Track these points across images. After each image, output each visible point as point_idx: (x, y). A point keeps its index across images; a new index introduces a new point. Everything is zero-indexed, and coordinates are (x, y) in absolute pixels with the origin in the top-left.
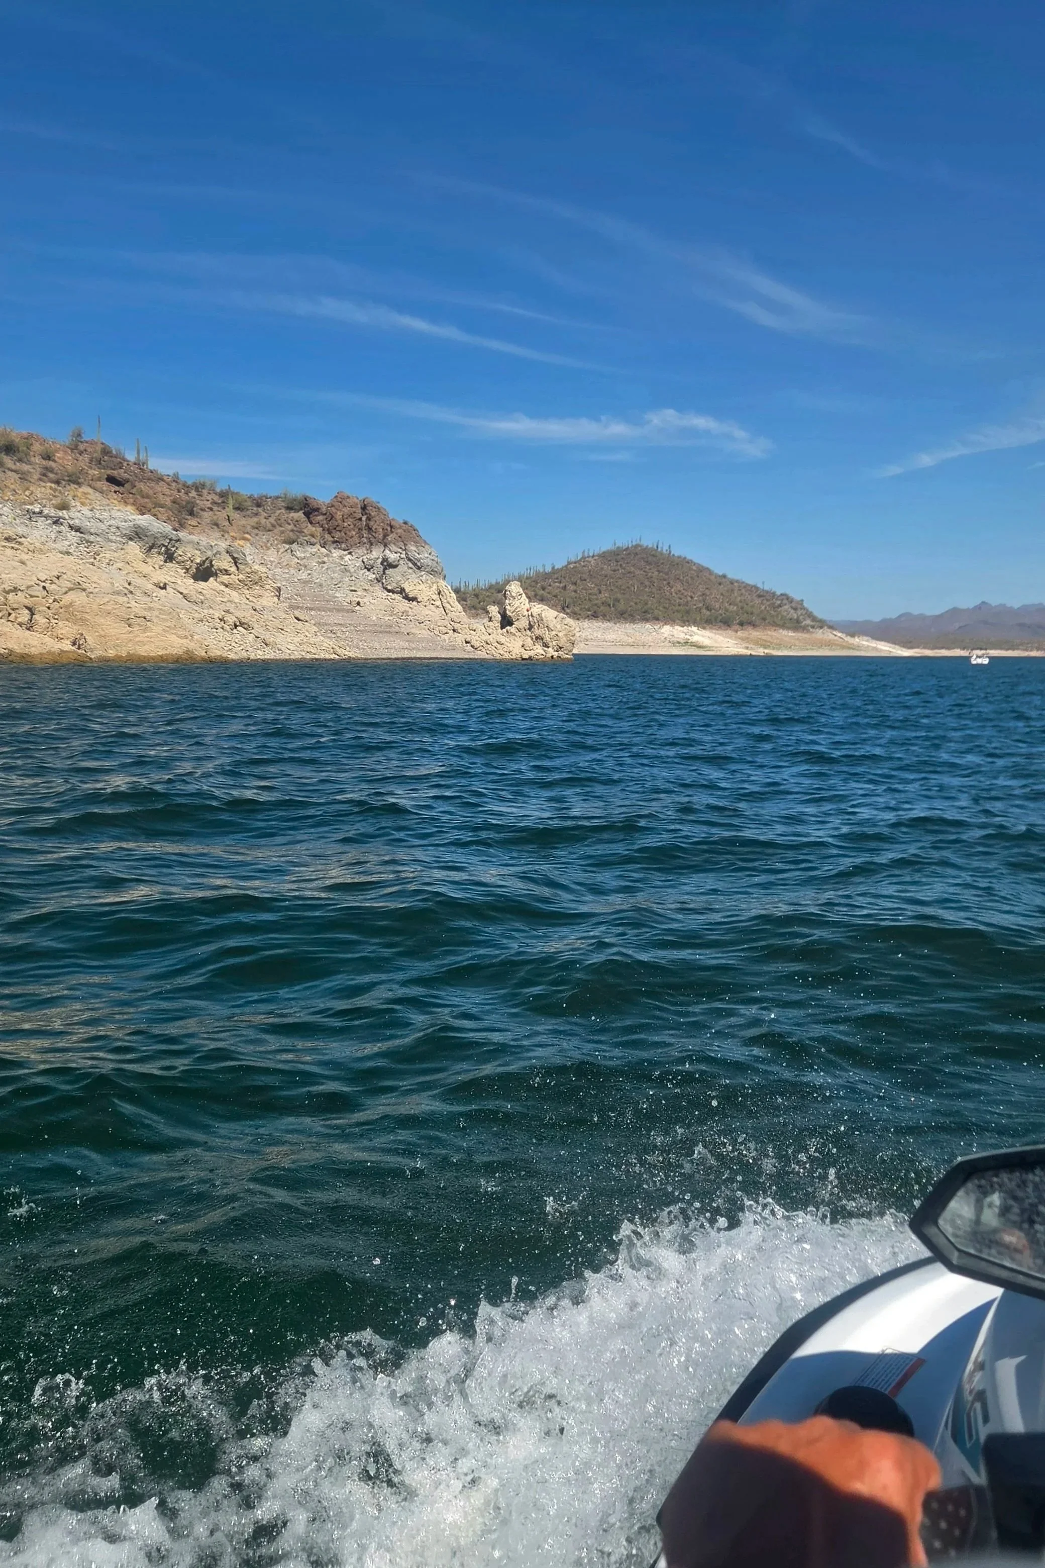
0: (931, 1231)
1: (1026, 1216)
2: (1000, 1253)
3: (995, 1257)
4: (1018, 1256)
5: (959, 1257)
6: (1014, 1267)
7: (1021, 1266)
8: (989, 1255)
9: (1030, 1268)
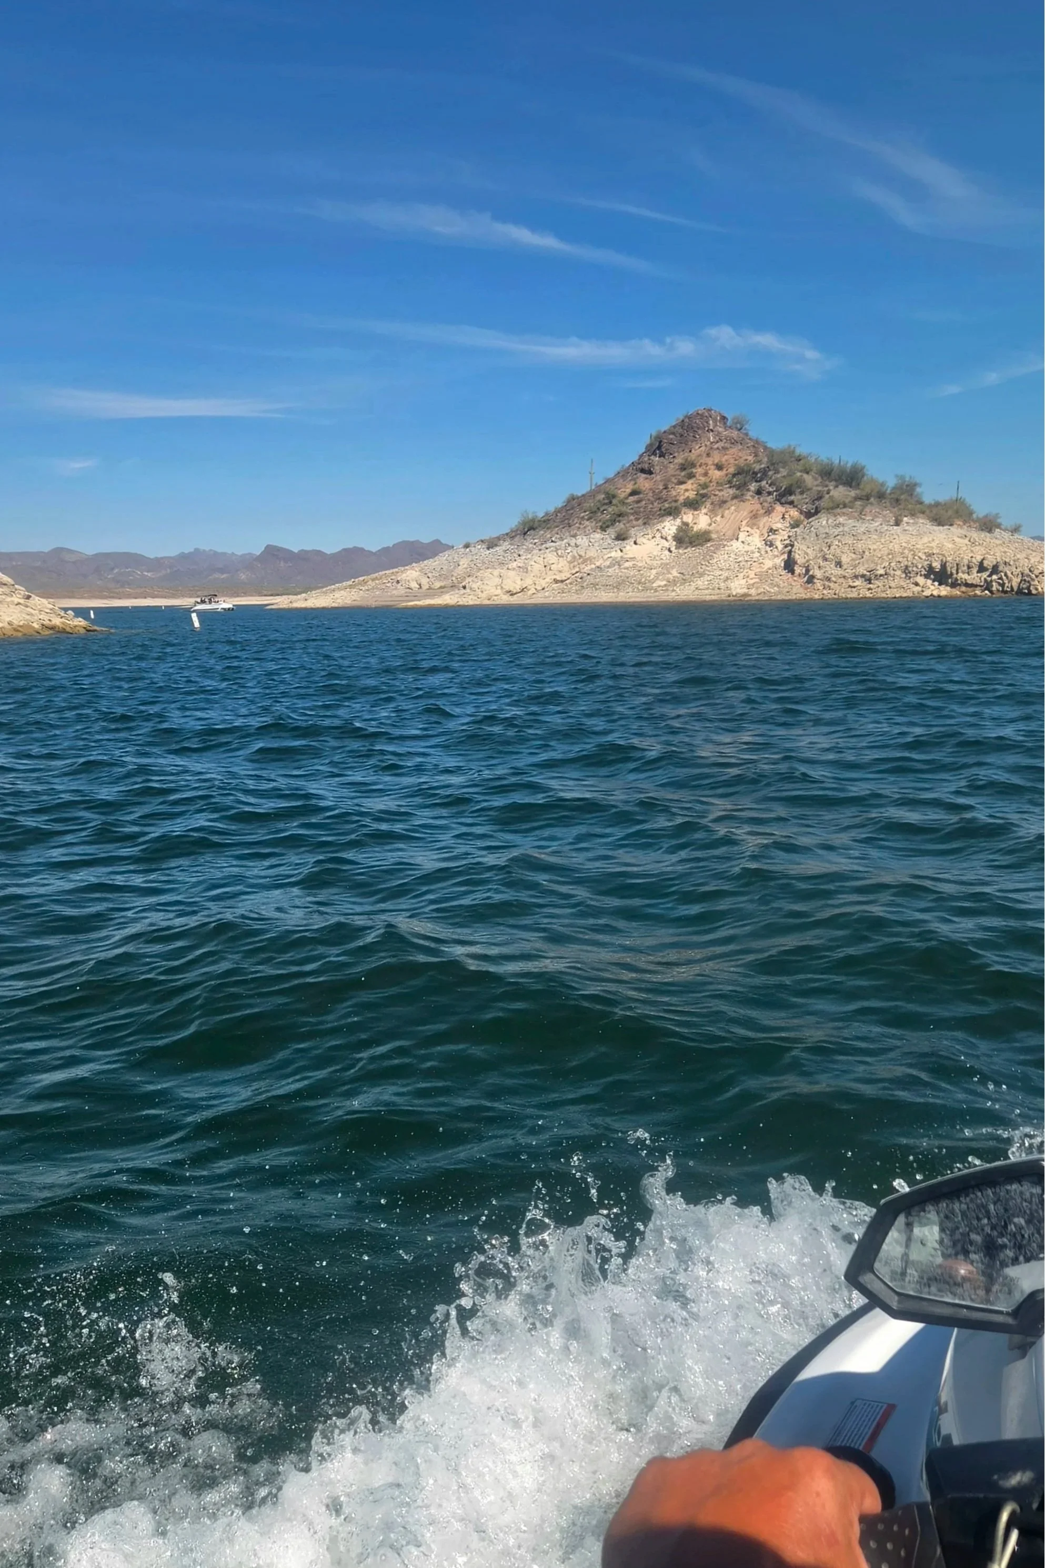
0: (867, 1279)
1: (959, 1247)
2: (940, 1290)
3: (935, 1295)
4: (959, 1291)
5: (899, 1302)
6: (957, 1301)
7: (964, 1299)
8: (929, 1293)
9: (972, 1300)
